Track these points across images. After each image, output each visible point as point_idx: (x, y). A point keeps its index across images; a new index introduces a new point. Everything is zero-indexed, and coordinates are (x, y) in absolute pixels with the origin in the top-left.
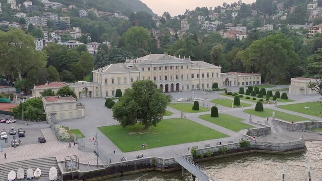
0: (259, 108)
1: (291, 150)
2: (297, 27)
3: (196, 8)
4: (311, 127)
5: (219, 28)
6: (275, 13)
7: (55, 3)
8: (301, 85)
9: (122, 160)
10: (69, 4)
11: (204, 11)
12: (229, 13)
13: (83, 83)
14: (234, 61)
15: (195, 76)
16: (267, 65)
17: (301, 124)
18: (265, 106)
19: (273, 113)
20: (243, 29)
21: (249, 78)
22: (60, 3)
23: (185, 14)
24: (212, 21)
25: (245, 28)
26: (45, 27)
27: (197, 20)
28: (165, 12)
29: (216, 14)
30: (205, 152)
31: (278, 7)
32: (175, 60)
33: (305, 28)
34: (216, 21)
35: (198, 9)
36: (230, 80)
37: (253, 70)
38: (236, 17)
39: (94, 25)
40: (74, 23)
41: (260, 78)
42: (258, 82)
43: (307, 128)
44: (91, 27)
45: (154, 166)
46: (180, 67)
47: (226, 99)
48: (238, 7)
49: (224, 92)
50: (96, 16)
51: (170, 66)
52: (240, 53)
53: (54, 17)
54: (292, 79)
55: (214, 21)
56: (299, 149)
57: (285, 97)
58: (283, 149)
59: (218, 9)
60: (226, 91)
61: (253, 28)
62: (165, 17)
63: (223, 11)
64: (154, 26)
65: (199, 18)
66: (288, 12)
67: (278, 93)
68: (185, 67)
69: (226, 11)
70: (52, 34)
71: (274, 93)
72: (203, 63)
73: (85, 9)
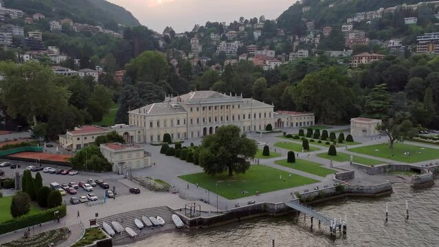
0: (332, 152)
1: (382, 192)
2: (335, 54)
3: (207, 23)
4: (388, 170)
5: (241, 51)
6: (305, 34)
7: (13, 10)
8: (363, 126)
9: (236, 206)
10: (34, 13)
11: (217, 28)
12: (250, 31)
13: (121, 127)
14: (282, 98)
15: (247, 116)
16: (323, 103)
17: (380, 168)
18: (338, 149)
19: (352, 157)
20: (271, 53)
21: (303, 118)
22: (21, 11)
23: (193, 30)
24: (230, 41)
25: (274, 52)
26: (10, 46)
27: (211, 40)
28: (168, 28)
29: (233, 32)
30: (306, 196)
31: (308, 26)
32: (226, 98)
33: (344, 55)
34: (236, 42)
35: (209, 24)
36: (283, 120)
37: (305, 109)
38: (259, 37)
39: (77, 44)
40: (50, 40)
41: (314, 117)
42: (312, 122)
43: (385, 172)
44: (73, 46)
45: (265, 211)
46: (231, 107)
47: (290, 143)
48: (261, 25)
49: (282, 134)
50: (74, 31)
51: (220, 105)
52: (290, 89)
53: (18, 31)
54: (352, 119)
55: (233, 41)
56: (387, 191)
57: (350, 139)
58: (374, 191)
59: (234, 26)
60: (285, 133)
61: (282, 52)
62: (168, 34)
63: (242, 29)
64: (156, 46)
65: (213, 36)
66: (322, 34)
67: (342, 135)
68: (236, 107)
69: (246, 29)
70: (25, 56)
71: (337, 135)
72: (254, 101)
73: (57, 20)
